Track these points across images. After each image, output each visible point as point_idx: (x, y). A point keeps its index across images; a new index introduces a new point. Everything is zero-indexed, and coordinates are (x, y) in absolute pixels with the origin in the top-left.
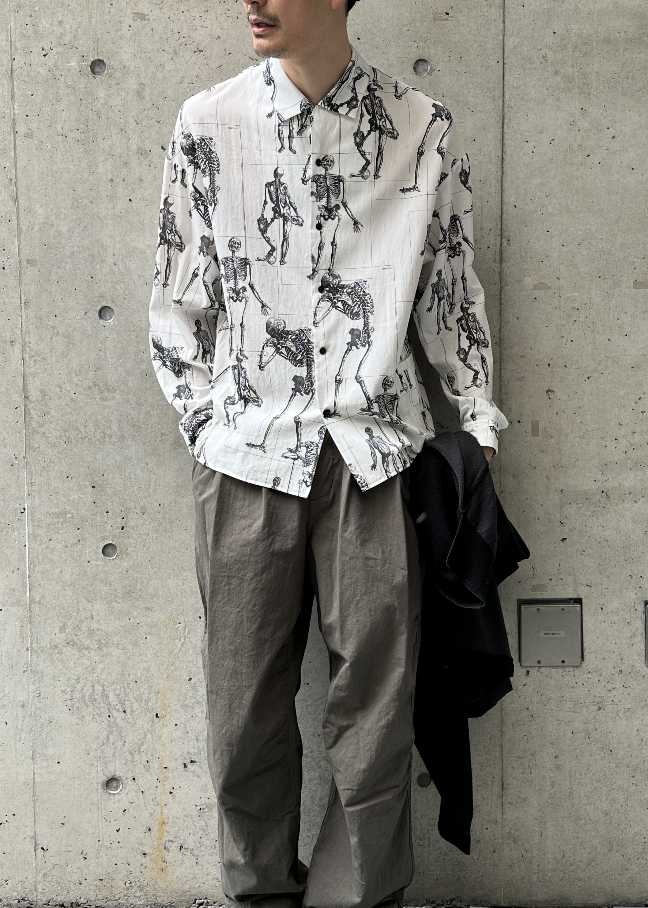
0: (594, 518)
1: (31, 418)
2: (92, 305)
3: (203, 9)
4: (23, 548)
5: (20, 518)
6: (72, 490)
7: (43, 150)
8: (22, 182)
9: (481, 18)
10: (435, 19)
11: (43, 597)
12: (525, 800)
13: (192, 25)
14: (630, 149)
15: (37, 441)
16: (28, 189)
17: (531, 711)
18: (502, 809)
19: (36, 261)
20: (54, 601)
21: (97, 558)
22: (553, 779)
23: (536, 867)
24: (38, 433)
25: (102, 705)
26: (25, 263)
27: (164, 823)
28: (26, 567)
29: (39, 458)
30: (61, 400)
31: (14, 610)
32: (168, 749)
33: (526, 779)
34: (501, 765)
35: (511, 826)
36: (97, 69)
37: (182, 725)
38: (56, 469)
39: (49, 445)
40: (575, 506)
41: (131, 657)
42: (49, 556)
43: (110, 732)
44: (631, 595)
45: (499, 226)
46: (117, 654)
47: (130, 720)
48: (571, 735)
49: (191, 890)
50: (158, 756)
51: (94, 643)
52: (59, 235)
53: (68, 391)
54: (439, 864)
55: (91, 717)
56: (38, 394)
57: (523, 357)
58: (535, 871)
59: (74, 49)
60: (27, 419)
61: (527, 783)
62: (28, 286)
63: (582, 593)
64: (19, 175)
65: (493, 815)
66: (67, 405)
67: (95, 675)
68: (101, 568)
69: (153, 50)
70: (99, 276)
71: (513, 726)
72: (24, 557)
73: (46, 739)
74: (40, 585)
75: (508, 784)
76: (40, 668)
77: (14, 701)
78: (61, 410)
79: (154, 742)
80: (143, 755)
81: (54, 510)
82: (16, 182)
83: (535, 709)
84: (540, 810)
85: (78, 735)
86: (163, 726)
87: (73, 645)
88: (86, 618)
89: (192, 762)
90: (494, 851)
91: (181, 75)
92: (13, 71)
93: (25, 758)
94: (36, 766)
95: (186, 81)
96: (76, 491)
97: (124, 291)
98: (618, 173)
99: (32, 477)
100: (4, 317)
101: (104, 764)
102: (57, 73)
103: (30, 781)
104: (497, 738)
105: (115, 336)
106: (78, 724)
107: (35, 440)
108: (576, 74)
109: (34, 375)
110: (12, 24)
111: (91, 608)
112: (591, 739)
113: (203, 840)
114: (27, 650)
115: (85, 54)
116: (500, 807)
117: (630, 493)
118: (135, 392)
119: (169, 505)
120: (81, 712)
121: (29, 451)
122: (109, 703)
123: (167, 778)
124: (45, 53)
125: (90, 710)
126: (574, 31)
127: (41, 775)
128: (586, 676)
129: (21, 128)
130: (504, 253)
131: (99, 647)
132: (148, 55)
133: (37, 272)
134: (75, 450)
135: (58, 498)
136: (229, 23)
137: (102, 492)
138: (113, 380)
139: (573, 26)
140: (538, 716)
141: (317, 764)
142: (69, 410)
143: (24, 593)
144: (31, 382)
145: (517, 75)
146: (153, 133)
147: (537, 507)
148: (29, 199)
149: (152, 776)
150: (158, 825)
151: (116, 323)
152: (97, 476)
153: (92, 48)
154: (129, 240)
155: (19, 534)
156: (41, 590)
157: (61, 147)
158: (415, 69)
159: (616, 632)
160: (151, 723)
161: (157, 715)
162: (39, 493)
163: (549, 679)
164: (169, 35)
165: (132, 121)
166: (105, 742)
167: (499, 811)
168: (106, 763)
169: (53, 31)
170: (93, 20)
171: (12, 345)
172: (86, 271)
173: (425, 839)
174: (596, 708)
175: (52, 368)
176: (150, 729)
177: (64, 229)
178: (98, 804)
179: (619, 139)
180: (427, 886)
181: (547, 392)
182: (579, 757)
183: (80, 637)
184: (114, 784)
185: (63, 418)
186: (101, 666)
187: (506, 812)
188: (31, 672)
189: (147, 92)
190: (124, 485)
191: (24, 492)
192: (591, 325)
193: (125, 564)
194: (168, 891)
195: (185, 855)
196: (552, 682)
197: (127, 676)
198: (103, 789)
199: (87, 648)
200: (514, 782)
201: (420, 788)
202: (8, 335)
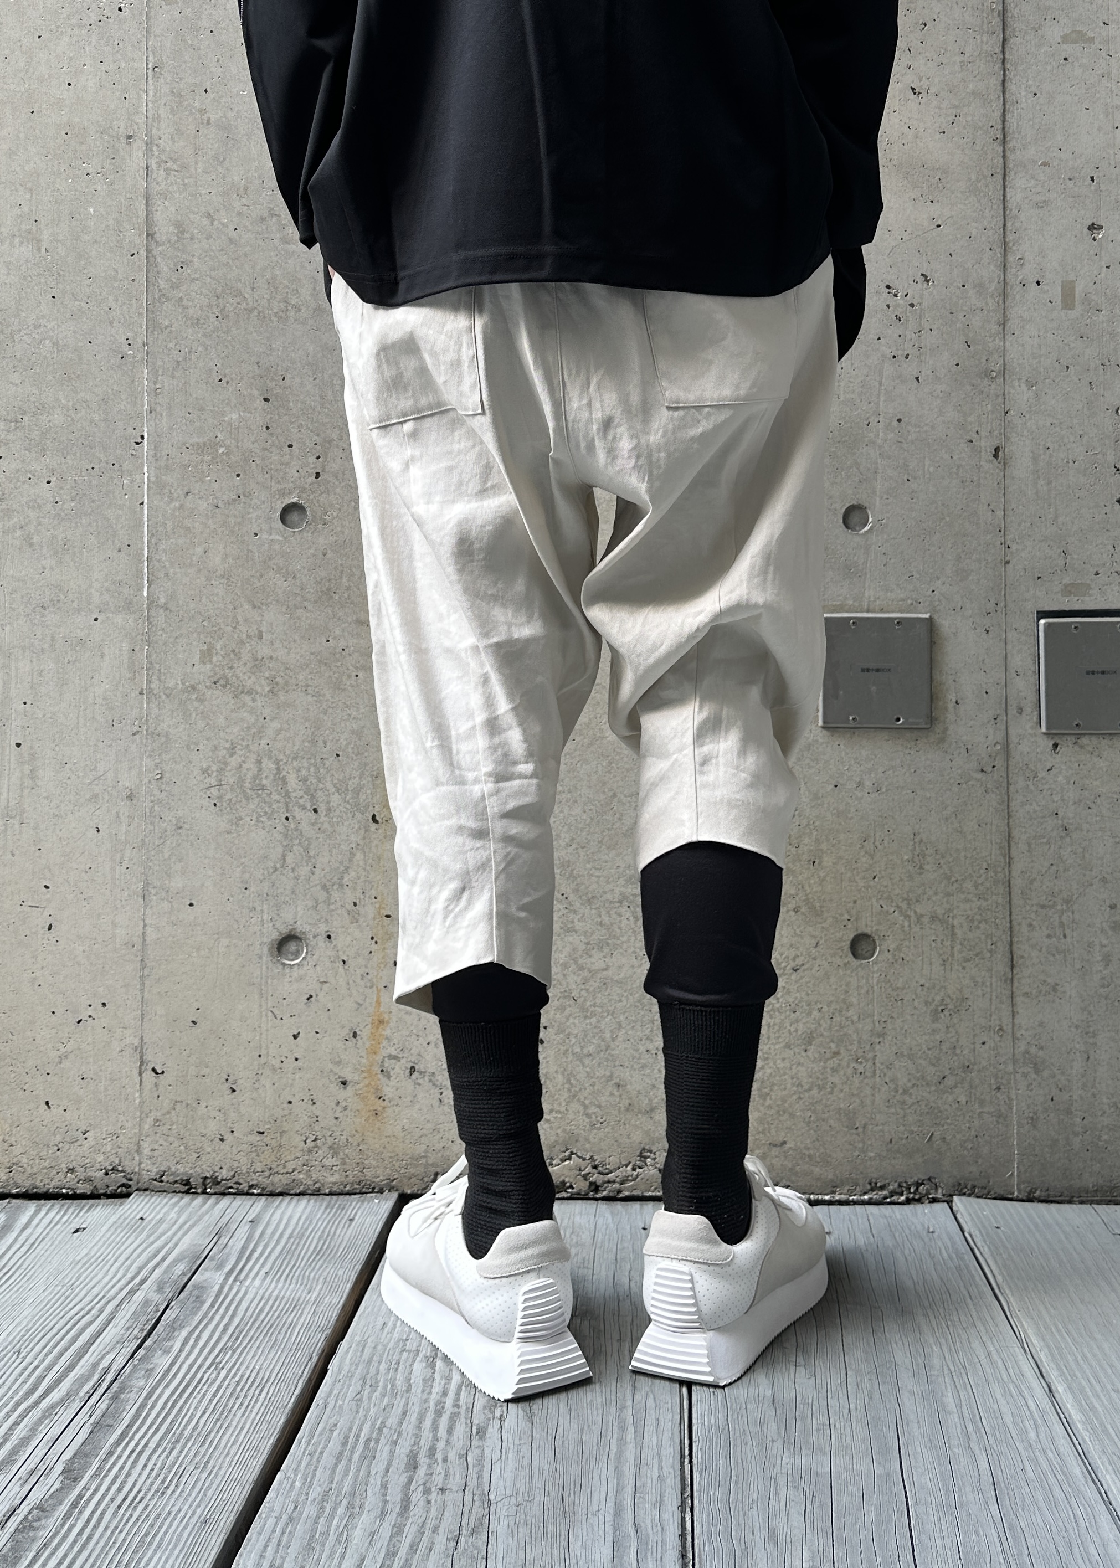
1: (158, 272)
4: (139, 507)
5: (134, 452)
6: (227, 404)
11: (172, 596)
12: (1055, 990)
15: (168, 314)
17: (1063, 819)
18: (1012, 1005)
20: (192, 606)
21: (271, 528)
22: (1106, 950)
23: (1077, 1121)
24: (168, 299)
25: (275, 797)
27: (382, 1026)
28: (143, 543)
29: (171, 345)
30: (211, 241)
31: (120, 619)
33: (1057, 948)
34: (1008, 919)
35: (1029, 1039)
38: (201, 364)
39: (189, 322)
41: (330, 710)
42: (187, 522)
43: (288, 848)
46: (304, 703)
47: (326, 826)
49: (429, 1155)
50: (373, 897)
51: (263, 682)
53: (223, 224)
54: (893, 1110)
55: (254, 818)
56: (172, 229)
57: (1044, 163)
58: (1076, 1129)
60: (151, 275)
61: (1057, 957)
62: (159, 39)
65: (994, 1017)
66: (222, 250)
67: (263, 742)
68: (277, 547)
71: (1029, 845)
72: (142, 525)
73: (169, 858)
74: (167, 575)
75: (1022, 957)
76: (164, 726)
77: (114, 787)
78: (212, 258)
79: (368, 868)
80: (347, 890)
81: (196, 440)
83: (1071, 815)
84: (1083, 1009)
85: (229, 852)
86: (385, 837)
87: (224, 686)
88: (249, 636)
90: (998, 1089)
93: (129, 895)
94: (148, 911)
96: (235, 406)
99: (157, 378)
100: (117, 93)
101: (274, 908)
103: (136, 939)
104: (999, 869)
106: (229, 833)
107: (163, 313)
109: (164, 195)
111: (259, 619)
114: (141, 693)
116: (1006, 1001)
120: (237, 809)
121: (152, 332)
122: (287, 794)
125: (252, 806)
127: (157, 929)
131: (271, 691)
133: (177, 15)
134: (234, 330)
135: (203, 417)
137: (281, 409)
140: (1076, 829)
142: (224, 259)
143: (139, 590)
144: (159, 208)
147: (1072, 439)
149: (362, 932)
150: (369, 1027)
152: (272, 380)
155: (132, 481)
156: (169, 584)
160: (362, 832)
161: (373, 819)
162: (170, 407)
163: (1096, 760)
166: (278, 865)
167: (1005, 1010)
168: (278, 907)
171: (129, 143)
173: (867, 1061)
175: (196, 182)
176: (361, 842)
178: (260, 985)
180: (872, 1155)
181: (1089, 228)
183: (238, 671)
184: (293, 947)
185: (213, 273)
186: (275, 725)
187: (1020, 1011)
188: (147, 734)
190: (321, 397)
191: (143, 406)
193: (321, 541)
194: (386, 1156)
195: (419, 1084)
196: (1102, 764)
197: (321, 742)
198: (272, 955)
199: (249, 693)
200: (1035, 953)
201: (855, 962)
202: (123, 125)
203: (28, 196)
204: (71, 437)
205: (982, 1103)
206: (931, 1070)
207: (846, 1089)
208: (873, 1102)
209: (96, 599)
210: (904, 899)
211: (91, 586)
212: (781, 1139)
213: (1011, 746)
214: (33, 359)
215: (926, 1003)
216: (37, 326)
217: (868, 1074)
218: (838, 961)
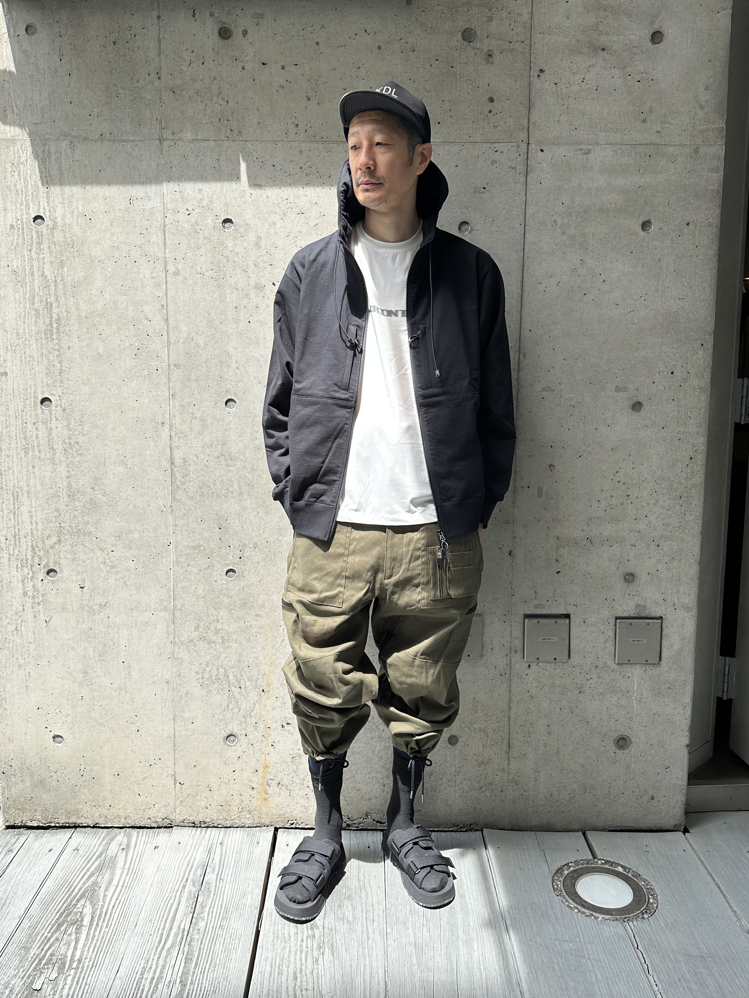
0: (581, 557)
1: (176, 478)
2: (221, 397)
3: (305, 182)
4: (169, 571)
5: (167, 549)
6: (205, 530)
7: (187, 285)
8: (171, 308)
9: (509, 192)
10: (475, 192)
11: (183, 605)
12: (525, 755)
13: (296, 194)
14: (616, 290)
15: (180, 495)
16: (176, 313)
17: (531, 693)
18: (509, 761)
19: (181, 365)
20: (191, 609)
21: (222, 578)
22: (545, 741)
23: (531, 802)
24: (180, 489)
25: (224, 682)
26: (173, 366)
27: (267, 767)
28: (171, 584)
29: (181, 507)
30: (197, 466)
31: (162, 614)
32: (271, 715)
33: (527, 741)
34: (509, 730)
35: (514, 773)
36: (227, 225)
37: (281, 698)
38: (193, 515)
39: (189, 498)
40: (567, 548)
41: (246, 649)
42: (188, 577)
43: (230, 702)
44: (606, 613)
45: (518, 345)
46: (235, 647)
47: (244, 693)
48: (559, 711)
49: (286, 814)
50: (263, 719)
51: (219, 639)
52: (197, 347)
53: (202, 459)
54: (462, 799)
55: (216, 691)
56: (181, 461)
57: (532, 440)
58: (531, 805)
59: (210, 210)
60: (173, 479)
61: (527, 744)
62: (174, 383)
63: (570, 610)
64: (169, 302)
65: (502, 766)
66: (202, 469)
67: (219, 661)
68: (224, 586)
69: (268, 212)
70: (226, 377)
71: (518, 703)
72: (170, 577)
73: (184, 706)
74: (181, 597)
75: (513, 744)
76: (180, 655)
77: (161, 679)
78: (198, 473)
79: (261, 709)
80: (253, 718)
81: (192, 544)
82: (167, 307)
83: (534, 692)
84: (535, 763)
85: (207, 704)
86: (268, 698)
87: (204, 640)
88: (213, 621)
89: (287, 724)
90: (502, 791)
91: (288, 231)
92: (165, 226)
93: (168, 719)
94: (176, 725)
95: (292, 235)
96: (208, 531)
97: (244, 388)
98: (606, 308)
99: (176, 520)
100: (157, 405)
101: (224, 725)
102: (198, 228)
103: (171, 736)
104: (506, 712)
105: (237, 420)
106: (207, 696)
107: (178, 494)
108: (578, 234)
109: (178, 447)
110: (165, 191)
111: (217, 614)
112: (574, 714)
113: (294, 779)
114: (171, 643)
115: (218, 215)
116: (507, 760)
117: (608, 540)
118: (250, 461)
119: (274, 542)
120: (210, 687)
121: (174, 502)
122: (229, 681)
123: (270, 735)
124: (189, 213)
125: (215, 686)
126: (577, 202)
127: (180, 732)
128: (571, 669)
129: (171, 268)
130: (521, 365)
131: (222, 642)
132: (265, 216)
133: (181, 373)
134: (207, 502)
135: (195, 535)
136: (324, 193)
137: (226, 532)
138: (235, 451)
139: (577, 199)
140: (536, 697)
141: (377, 727)
142: (203, 473)
143: (170, 603)
144: (176, 452)
145: (534, 234)
146: (267, 273)
147: (540, 548)
148: (176, 320)
149: (259, 733)
150: (262, 768)
151: (237, 411)
152: (222, 520)
153: (223, 210)
154: (248, 351)
155: (166, 560)
156: (182, 600)
157: (200, 282)
158: (459, 228)
159: (594, 639)
160: (259, 696)
161: (263, 691)
162: (181, 531)
163: (544, 671)
164: (280, 201)
165: (252, 264)
166: (226, 709)
167: (506, 763)
168: (226, 724)
169: (195, 197)
170: (224, 189)
171: (163, 426)
172: (217, 373)
173: (453, 781)
174: (578, 692)
175: (191, 442)
176: (258, 700)
177: (201, 342)
178: (220, 752)
179: (608, 282)
180: (454, 814)
181: (549, 466)
182: (565, 726)
183: (209, 634)
184: (232, 738)
185: (199, 479)
186: (224, 655)
187: (512, 764)
188: (174, 659)
189: (263, 243)
190: (242, 527)
191: (170, 531)
192: (583, 418)
193: (242, 583)
194: (269, 814)
195: (282, 789)
196: (547, 673)
198: (224, 741)
199: (214, 643)
200: (518, 743)
201: (450, 746)
202: (160, 417)
203: (121, 446)
204: (142, 543)
205: (496, 796)
206: (477, 784)
207: (445, 791)
208: (455, 796)
209: (153, 606)
210: (469, 723)
211: (150, 601)
212: (419, 809)
213: (512, 666)
214: (126, 512)
215: (476, 761)
216: (126, 499)
217: (453, 786)
218: (443, 745)
